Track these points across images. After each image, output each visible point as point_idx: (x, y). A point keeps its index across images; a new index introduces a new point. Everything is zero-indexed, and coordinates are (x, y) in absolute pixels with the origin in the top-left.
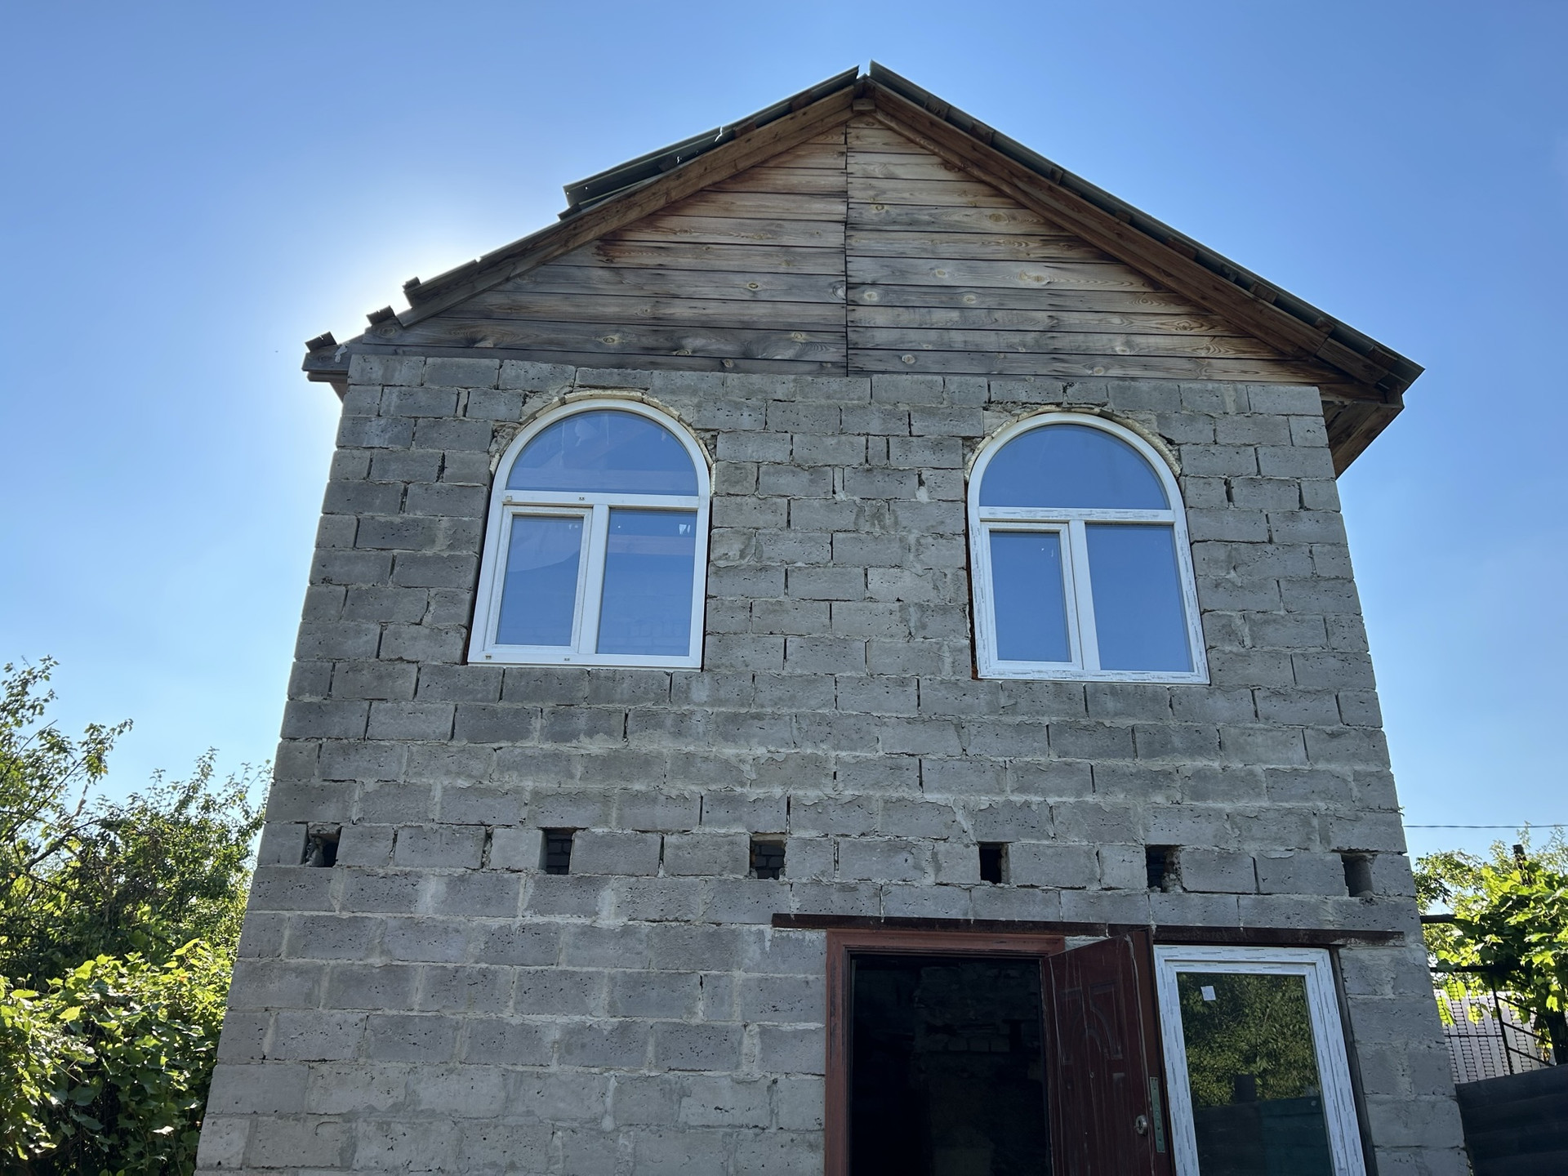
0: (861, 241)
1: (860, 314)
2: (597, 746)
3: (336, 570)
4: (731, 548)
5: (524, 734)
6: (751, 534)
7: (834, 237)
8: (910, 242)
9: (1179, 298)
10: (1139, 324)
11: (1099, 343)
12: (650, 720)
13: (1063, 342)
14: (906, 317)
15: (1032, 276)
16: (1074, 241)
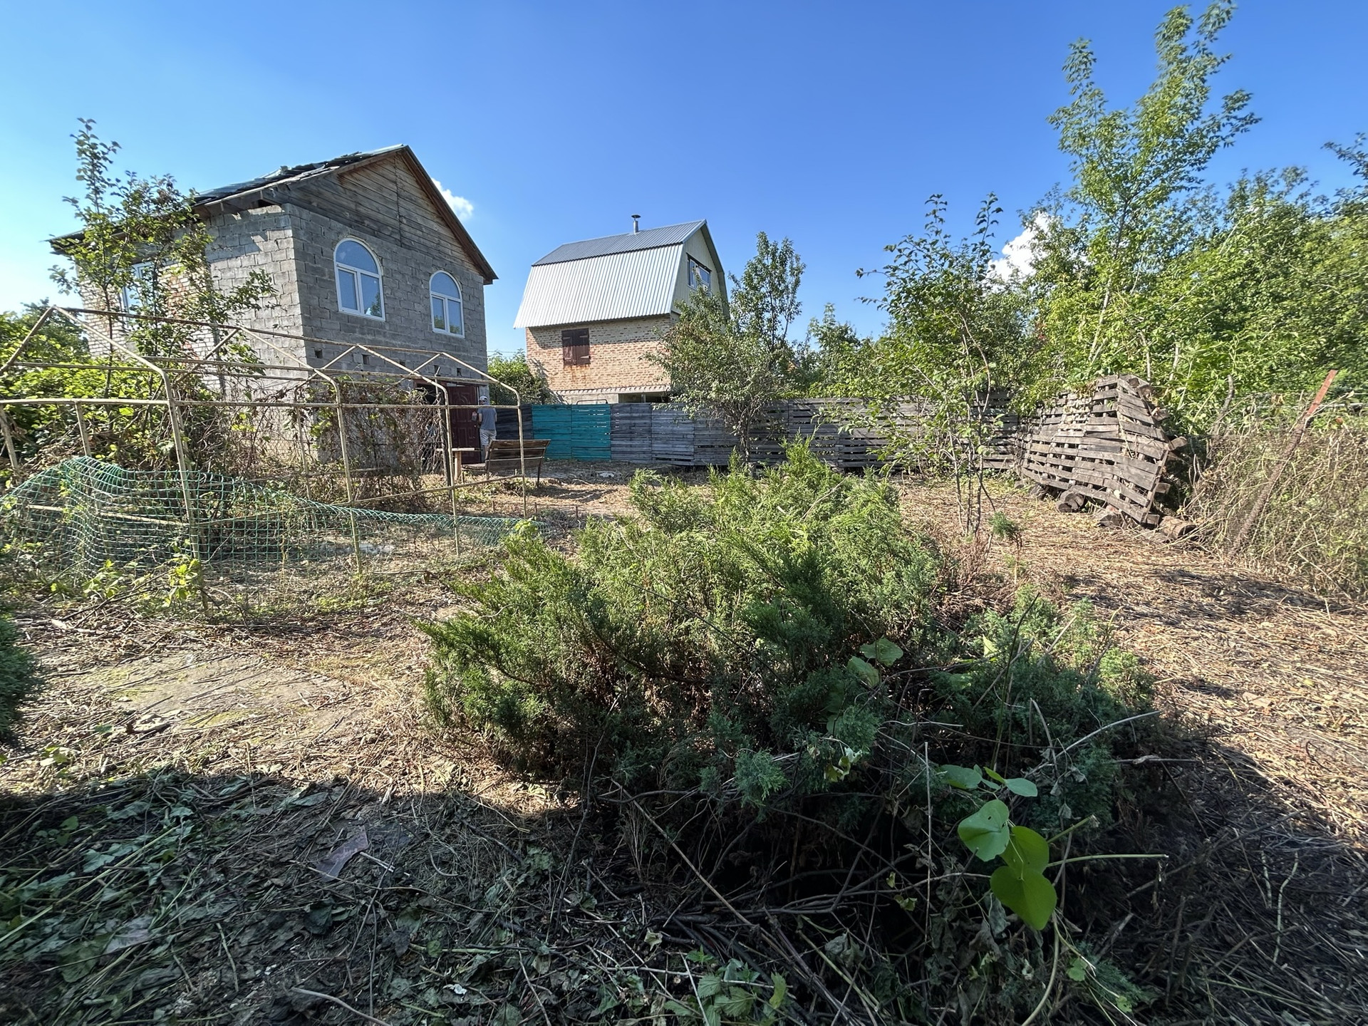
0: (402, 202)
1: (402, 226)
2: (370, 337)
3: (303, 278)
4: (389, 292)
5: (354, 332)
6: (392, 289)
7: (395, 198)
8: (411, 207)
9: (460, 243)
10: (454, 248)
11: (447, 250)
12: (379, 333)
13: (441, 248)
14: (413, 231)
15: (436, 227)
16: (443, 219)
